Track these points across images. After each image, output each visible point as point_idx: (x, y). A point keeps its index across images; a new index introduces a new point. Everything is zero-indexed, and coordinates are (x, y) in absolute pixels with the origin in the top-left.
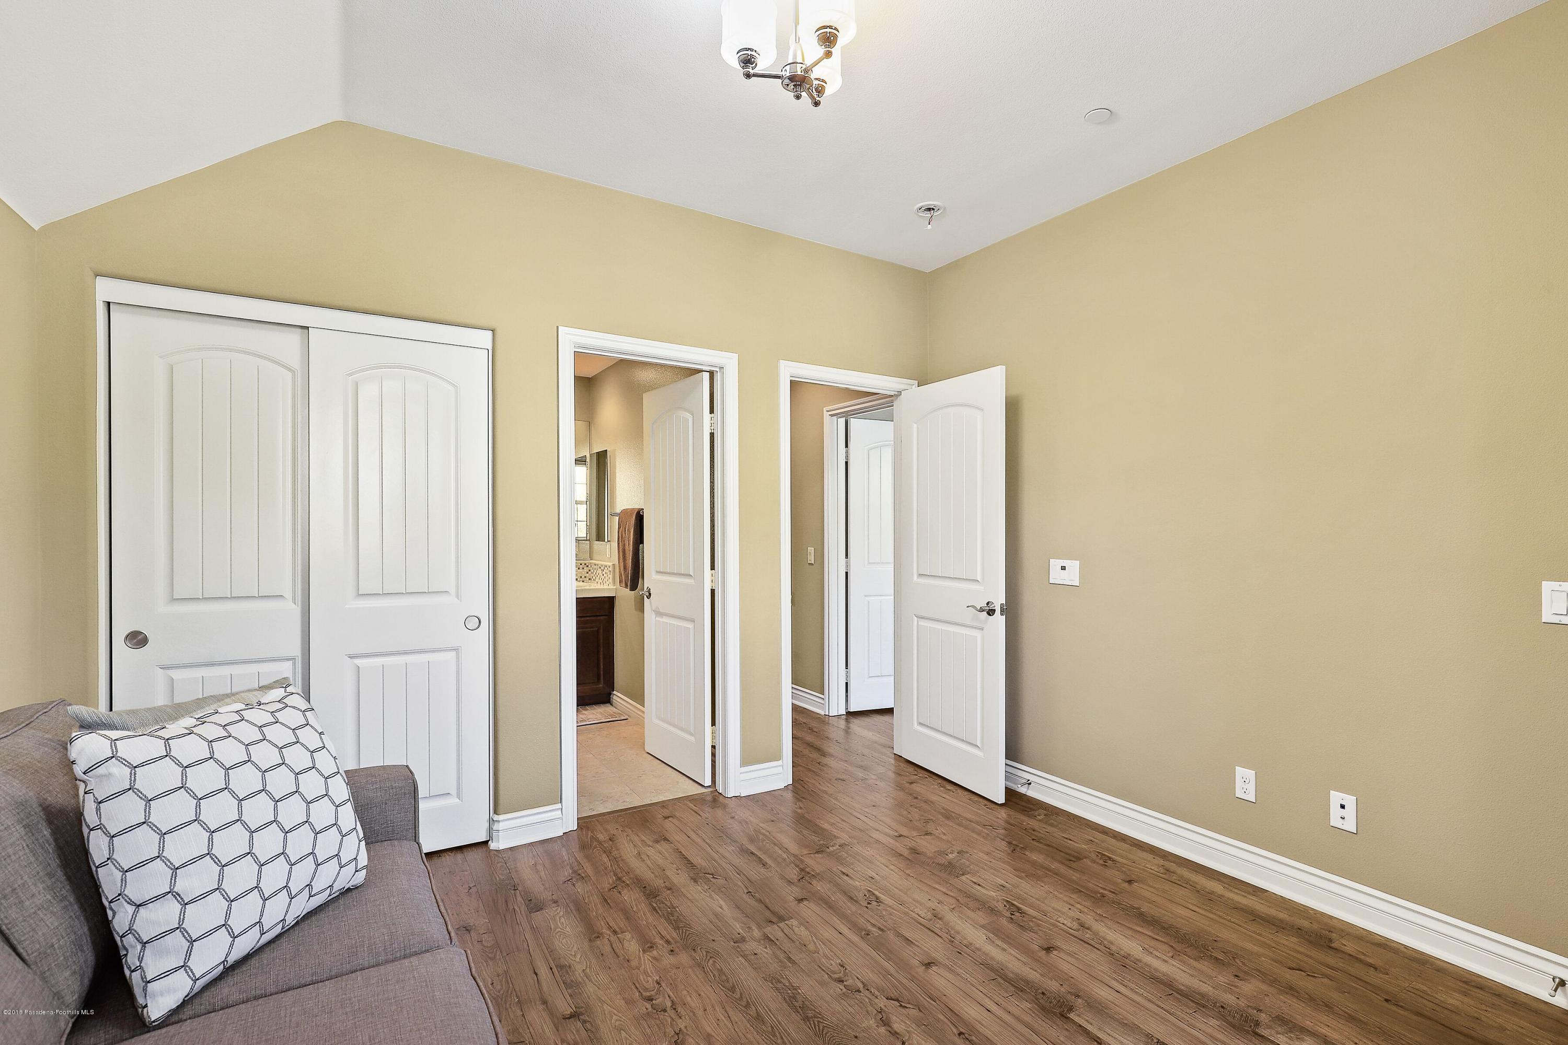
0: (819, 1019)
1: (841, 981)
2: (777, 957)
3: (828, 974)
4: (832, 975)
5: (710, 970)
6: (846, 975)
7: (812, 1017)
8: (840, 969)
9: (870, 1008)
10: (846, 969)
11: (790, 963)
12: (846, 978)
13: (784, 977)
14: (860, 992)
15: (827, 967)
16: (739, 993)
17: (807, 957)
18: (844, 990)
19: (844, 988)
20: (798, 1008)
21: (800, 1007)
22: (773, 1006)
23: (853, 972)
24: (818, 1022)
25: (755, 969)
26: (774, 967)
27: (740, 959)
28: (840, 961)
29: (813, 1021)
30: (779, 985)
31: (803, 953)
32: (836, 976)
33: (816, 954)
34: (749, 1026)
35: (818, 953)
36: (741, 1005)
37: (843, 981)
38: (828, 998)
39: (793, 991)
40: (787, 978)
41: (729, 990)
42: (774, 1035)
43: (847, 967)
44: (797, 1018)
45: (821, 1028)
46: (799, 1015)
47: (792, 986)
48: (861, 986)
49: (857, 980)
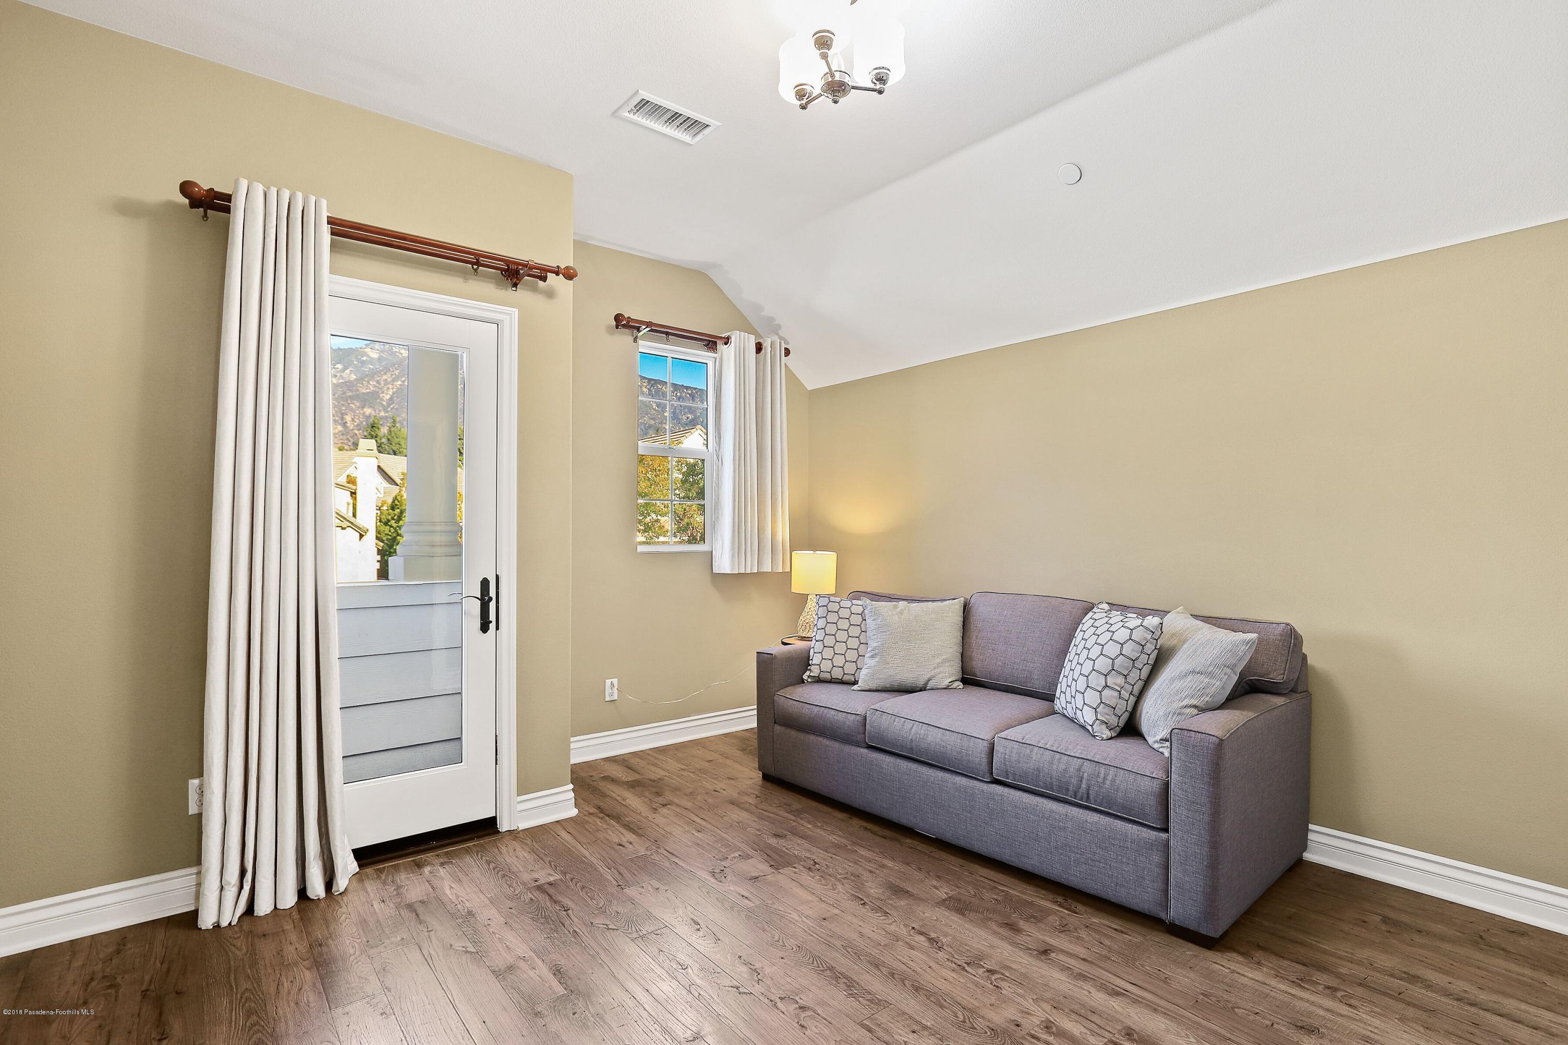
0: (818, 969)
1: (803, 1008)
2: (886, 1031)
3: (818, 1014)
4: (813, 1014)
5: (954, 1006)
6: (797, 1016)
7: (826, 970)
8: (805, 1022)
9: (769, 982)
10: (798, 1022)
11: (866, 1025)
12: (796, 1012)
13: (867, 1007)
14: (779, 998)
15: (820, 1023)
16: (908, 985)
17: (848, 1034)
18: (797, 998)
19: (798, 1001)
20: (841, 977)
21: (840, 978)
22: (868, 977)
23: (789, 1020)
24: (819, 967)
25: (904, 1013)
26: (883, 1017)
27: (929, 1024)
28: (806, 1033)
29: (824, 967)
30: (869, 997)
31: (854, 1039)
32: (809, 1013)
33: (838, 1040)
34: (881, 958)
35: (835, 1041)
36: (898, 974)
37: (800, 1008)
38: (813, 988)
39: (851, 992)
40: (864, 1006)
41: (920, 988)
42: (855, 953)
43: (796, 1025)
44: (839, 968)
45: (815, 962)
46: (839, 971)
47: (854, 997)
48: (779, 1004)
49: (783, 1011)
